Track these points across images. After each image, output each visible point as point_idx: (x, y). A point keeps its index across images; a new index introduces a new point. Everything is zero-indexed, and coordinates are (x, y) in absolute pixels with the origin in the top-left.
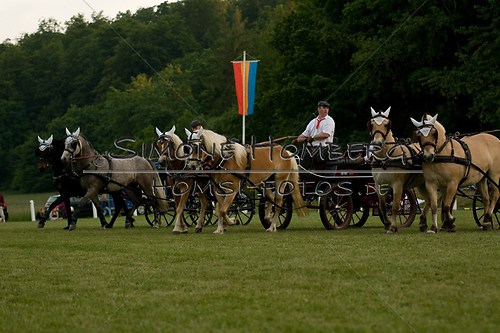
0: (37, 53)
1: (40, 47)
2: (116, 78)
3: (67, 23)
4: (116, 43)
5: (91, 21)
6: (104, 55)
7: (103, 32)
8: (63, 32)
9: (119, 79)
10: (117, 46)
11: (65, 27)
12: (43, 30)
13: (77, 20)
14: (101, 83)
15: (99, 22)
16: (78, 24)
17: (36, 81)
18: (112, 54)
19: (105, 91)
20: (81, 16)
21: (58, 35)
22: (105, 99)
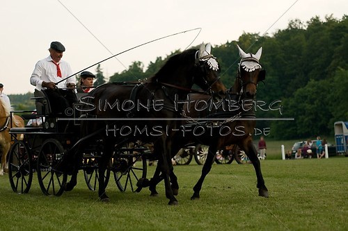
0: (287, 43)
1: (289, 39)
2: (342, 61)
3: (308, 22)
4: (342, 36)
5: (325, 21)
6: (334, 45)
7: (333, 28)
8: (305, 28)
9: (344, 61)
10: (343, 38)
11: (307, 25)
12: (291, 27)
13: (314, 20)
14: (332, 64)
15: (331, 22)
16: (315, 23)
17: (286, 62)
18: (339, 44)
19: (334, 70)
20: (317, 18)
21: (302, 30)
22: (334, 75)
